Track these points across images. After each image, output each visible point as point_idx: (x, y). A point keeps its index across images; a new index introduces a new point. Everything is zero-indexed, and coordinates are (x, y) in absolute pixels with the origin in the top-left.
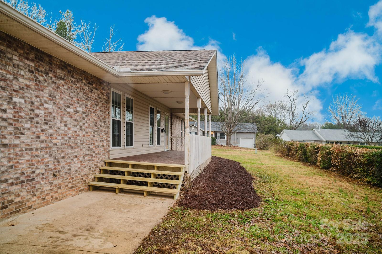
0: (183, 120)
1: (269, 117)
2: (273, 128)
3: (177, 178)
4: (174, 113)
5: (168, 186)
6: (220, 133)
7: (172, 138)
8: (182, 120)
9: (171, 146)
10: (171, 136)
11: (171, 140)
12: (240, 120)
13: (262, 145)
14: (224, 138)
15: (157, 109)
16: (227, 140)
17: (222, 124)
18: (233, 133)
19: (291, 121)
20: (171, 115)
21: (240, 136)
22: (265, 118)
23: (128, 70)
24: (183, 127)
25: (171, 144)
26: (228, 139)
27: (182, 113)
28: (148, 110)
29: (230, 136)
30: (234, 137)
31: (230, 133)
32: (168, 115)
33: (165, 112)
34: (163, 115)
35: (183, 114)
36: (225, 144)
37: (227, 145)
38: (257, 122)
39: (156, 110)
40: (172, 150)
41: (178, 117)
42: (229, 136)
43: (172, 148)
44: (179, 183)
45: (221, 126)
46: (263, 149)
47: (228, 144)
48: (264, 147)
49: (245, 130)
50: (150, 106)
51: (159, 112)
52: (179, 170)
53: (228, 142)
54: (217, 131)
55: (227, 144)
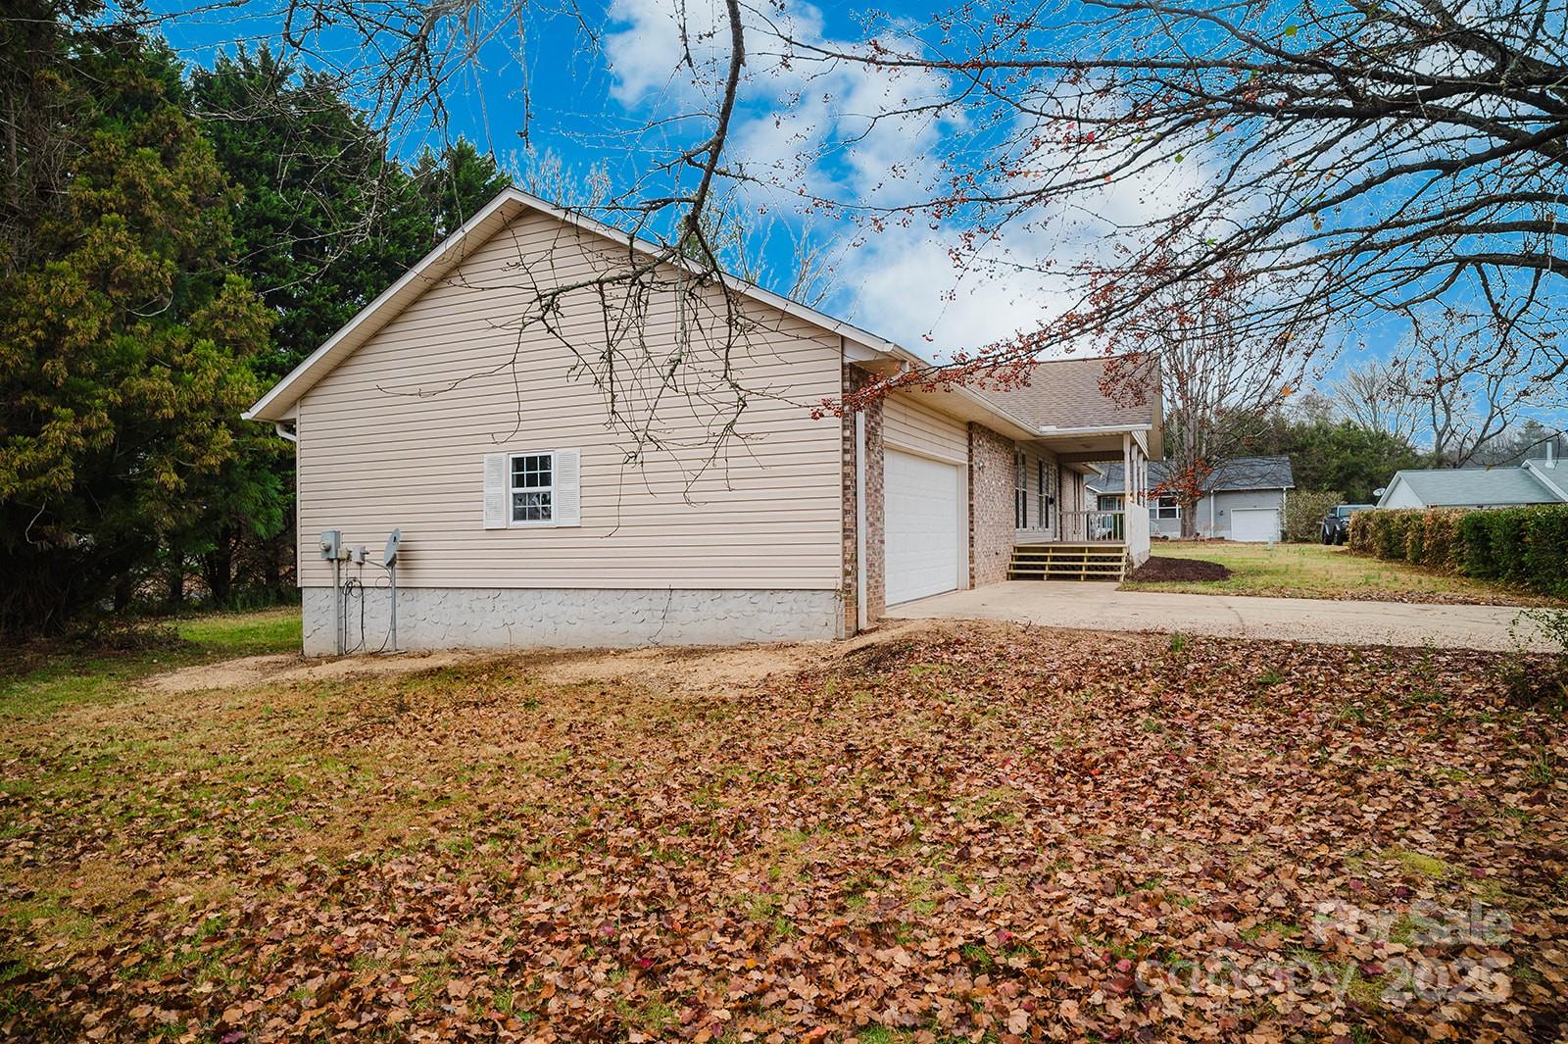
1: (1343, 426)
2: (1361, 468)
3: (1119, 559)
5: (1112, 568)
7: (1061, 516)
8: (1073, 474)
9: (1061, 532)
10: (1061, 510)
11: (1061, 520)
12: (1229, 451)
13: (1300, 527)
14: (1172, 514)
15: (1045, 461)
16: (1184, 519)
18: (1203, 495)
19: (1440, 435)
20: (1060, 467)
21: (1229, 502)
22: (1326, 432)
23: (1054, 428)
24: (1076, 490)
25: (1061, 527)
26: (1187, 518)
29: (1194, 504)
30: (1206, 507)
31: (1194, 495)
32: (1056, 468)
33: (1052, 464)
34: (1050, 470)
36: (1178, 535)
37: (1186, 536)
38: (1296, 449)
42: (1191, 507)
43: (1061, 537)
44: (1123, 563)
45: (1162, 474)
46: (1307, 541)
47: (1188, 531)
48: (1310, 532)
49: (1246, 481)
50: (1038, 460)
52: (1120, 550)
53: (1188, 524)
55: (1184, 534)
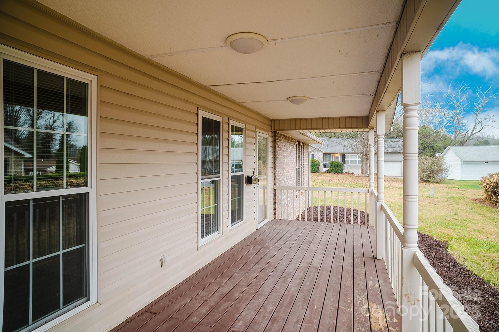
0: (299, 144)
4: (280, 130)
6: (349, 155)
7: (275, 190)
8: (297, 143)
9: (275, 209)
10: (275, 184)
11: (275, 196)
15: (232, 123)
17: (353, 142)
20: (275, 136)
24: (299, 157)
25: (275, 203)
26: (364, 165)
27: (301, 129)
28: (193, 129)
31: (367, 155)
32: (267, 136)
33: (257, 130)
34: (251, 137)
35: (301, 131)
36: (358, 172)
37: (363, 174)
39: (226, 126)
40: (275, 218)
41: (289, 138)
42: (366, 160)
43: (275, 214)
45: (352, 144)
47: (364, 171)
48: (430, 177)
50: (202, 114)
51: (236, 130)
53: (364, 168)
54: (345, 152)
